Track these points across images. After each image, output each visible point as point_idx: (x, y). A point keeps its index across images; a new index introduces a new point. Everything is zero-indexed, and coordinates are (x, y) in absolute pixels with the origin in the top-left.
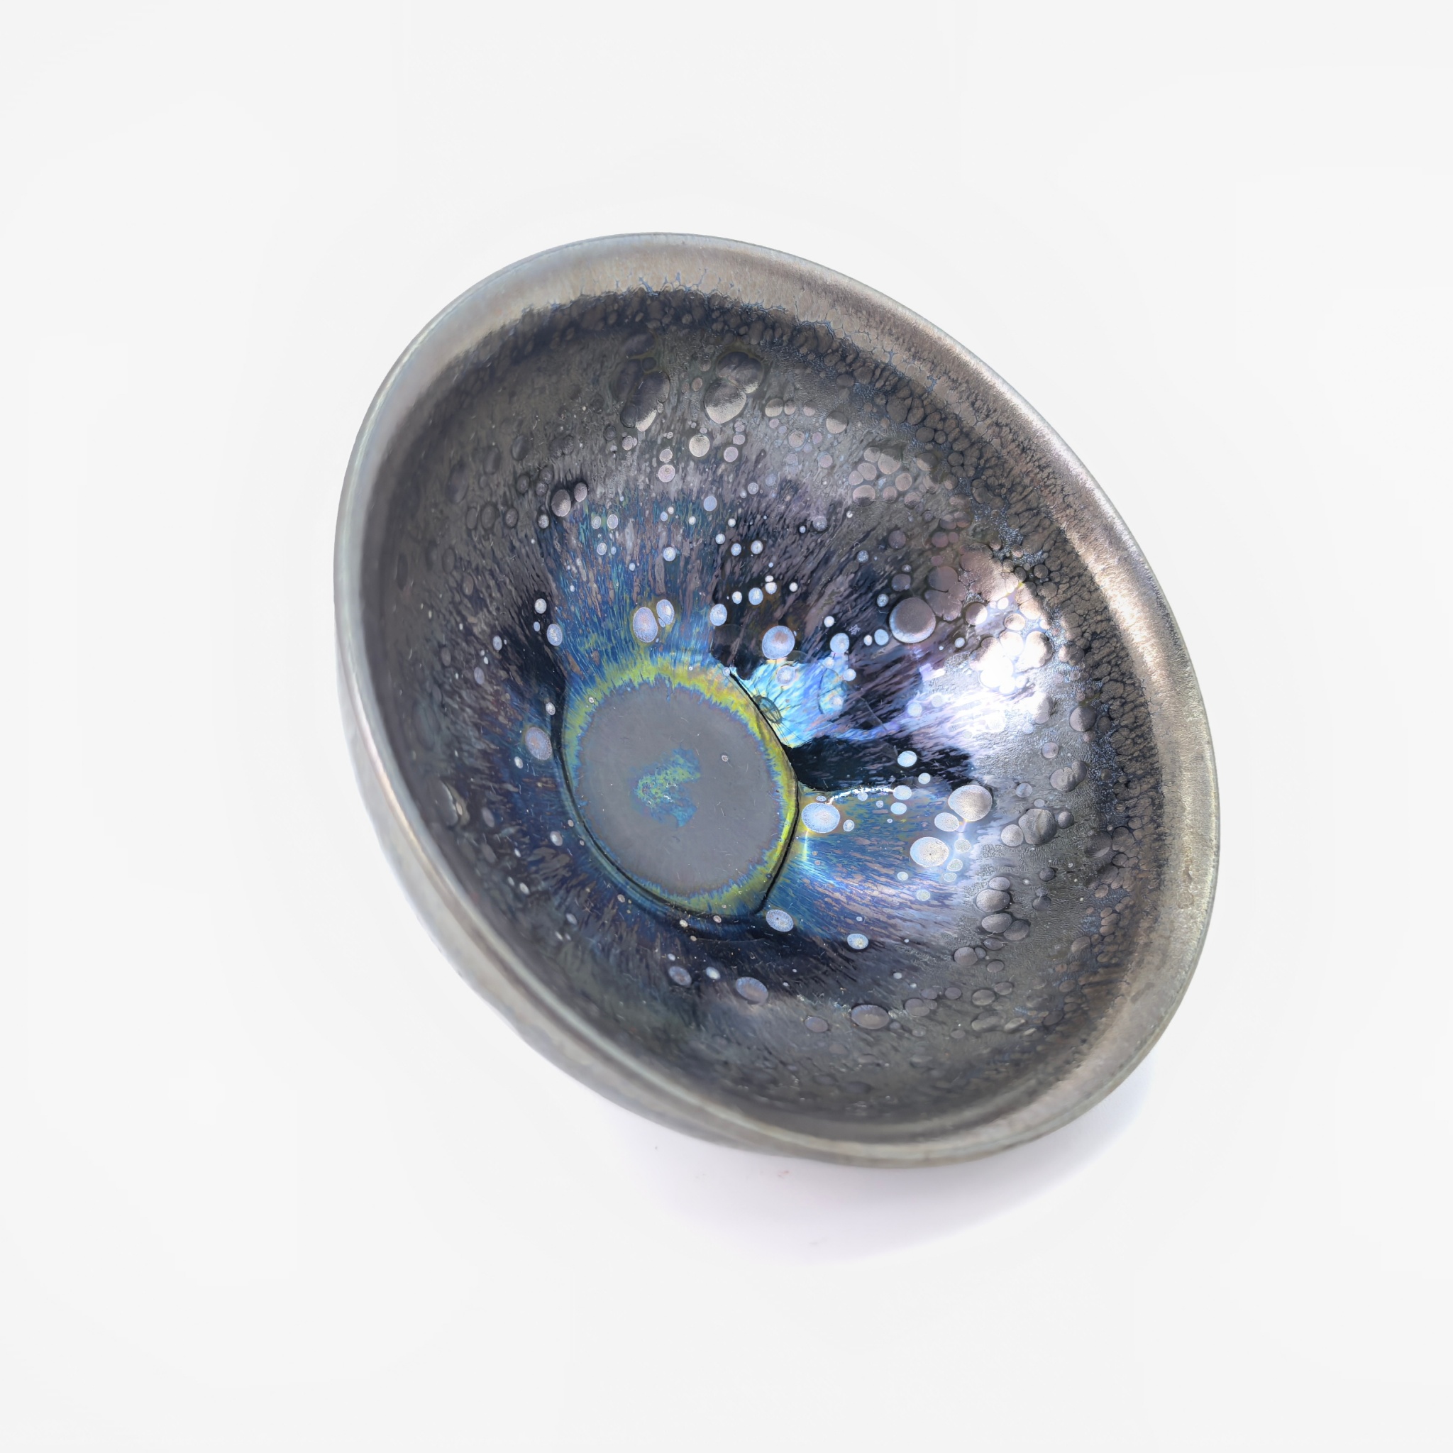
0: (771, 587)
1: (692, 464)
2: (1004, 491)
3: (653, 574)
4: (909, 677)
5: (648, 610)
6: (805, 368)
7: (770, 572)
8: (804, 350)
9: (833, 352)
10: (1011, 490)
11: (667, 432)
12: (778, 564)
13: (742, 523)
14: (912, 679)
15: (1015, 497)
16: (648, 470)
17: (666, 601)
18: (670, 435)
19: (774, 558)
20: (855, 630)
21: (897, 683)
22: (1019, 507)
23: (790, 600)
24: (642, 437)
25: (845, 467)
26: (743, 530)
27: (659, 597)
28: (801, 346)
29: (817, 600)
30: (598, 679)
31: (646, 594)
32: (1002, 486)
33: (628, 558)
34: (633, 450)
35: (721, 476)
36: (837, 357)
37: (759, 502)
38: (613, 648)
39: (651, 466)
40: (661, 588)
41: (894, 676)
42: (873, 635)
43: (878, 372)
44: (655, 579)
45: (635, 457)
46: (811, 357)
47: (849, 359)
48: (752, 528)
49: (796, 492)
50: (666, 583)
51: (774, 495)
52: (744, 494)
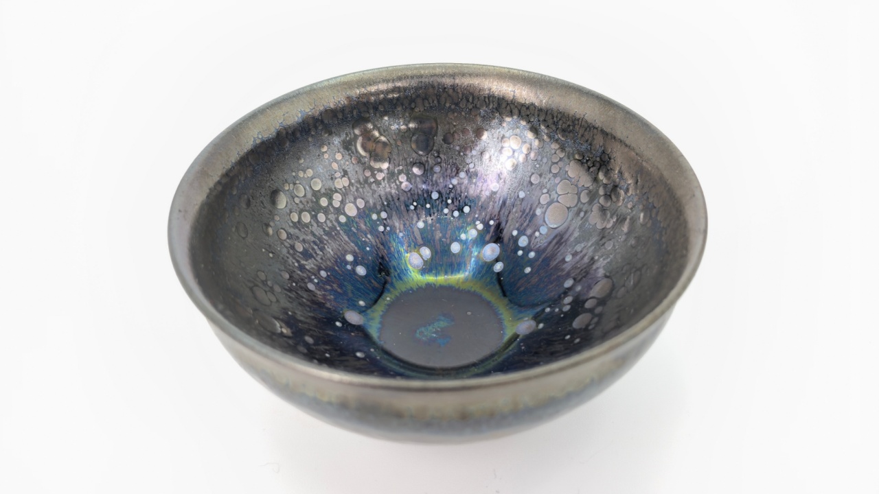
0: (480, 227)
1: (418, 179)
2: (571, 128)
3: (414, 236)
4: (562, 243)
5: (416, 253)
6: (454, 113)
7: (477, 219)
8: (448, 105)
9: (461, 100)
10: (574, 126)
11: (399, 166)
12: (480, 214)
13: (455, 200)
14: (564, 244)
15: (577, 127)
16: (396, 187)
17: (424, 247)
18: (401, 168)
19: (477, 212)
20: (529, 232)
21: (556, 250)
22: (581, 131)
23: (492, 229)
24: (386, 172)
25: (496, 155)
26: (456, 203)
27: (421, 246)
28: (445, 103)
29: (506, 224)
30: (392, 290)
31: (412, 246)
32: (569, 126)
33: (398, 231)
34: (384, 179)
35: (436, 181)
36: (464, 100)
37: (460, 187)
38: (398, 275)
39: (396, 185)
40: (420, 241)
41: (555, 246)
42: (539, 231)
43: (487, 100)
44: (415, 238)
45: (386, 182)
46: (453, 107)
47: (471, 99)
48: (461, 201)
49: (477, 176)
50: (422, 239)
51: (467, 182)
52: (451, 186)
